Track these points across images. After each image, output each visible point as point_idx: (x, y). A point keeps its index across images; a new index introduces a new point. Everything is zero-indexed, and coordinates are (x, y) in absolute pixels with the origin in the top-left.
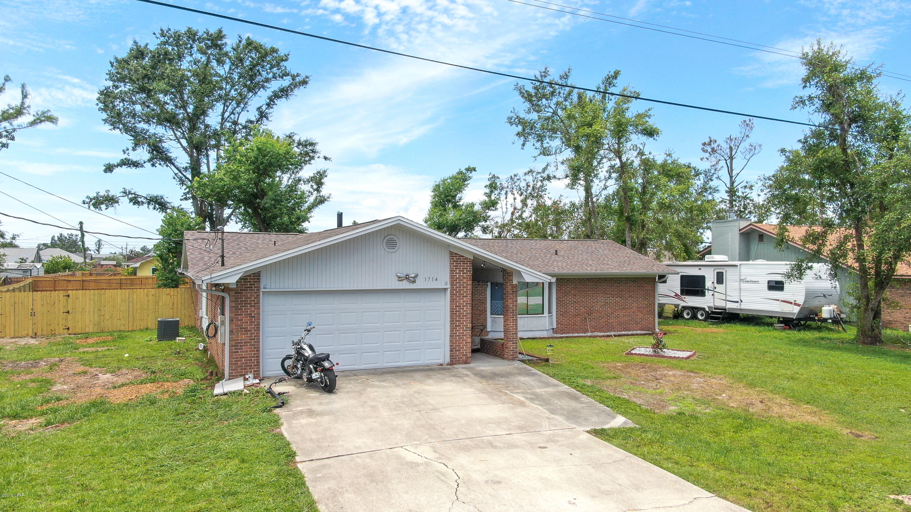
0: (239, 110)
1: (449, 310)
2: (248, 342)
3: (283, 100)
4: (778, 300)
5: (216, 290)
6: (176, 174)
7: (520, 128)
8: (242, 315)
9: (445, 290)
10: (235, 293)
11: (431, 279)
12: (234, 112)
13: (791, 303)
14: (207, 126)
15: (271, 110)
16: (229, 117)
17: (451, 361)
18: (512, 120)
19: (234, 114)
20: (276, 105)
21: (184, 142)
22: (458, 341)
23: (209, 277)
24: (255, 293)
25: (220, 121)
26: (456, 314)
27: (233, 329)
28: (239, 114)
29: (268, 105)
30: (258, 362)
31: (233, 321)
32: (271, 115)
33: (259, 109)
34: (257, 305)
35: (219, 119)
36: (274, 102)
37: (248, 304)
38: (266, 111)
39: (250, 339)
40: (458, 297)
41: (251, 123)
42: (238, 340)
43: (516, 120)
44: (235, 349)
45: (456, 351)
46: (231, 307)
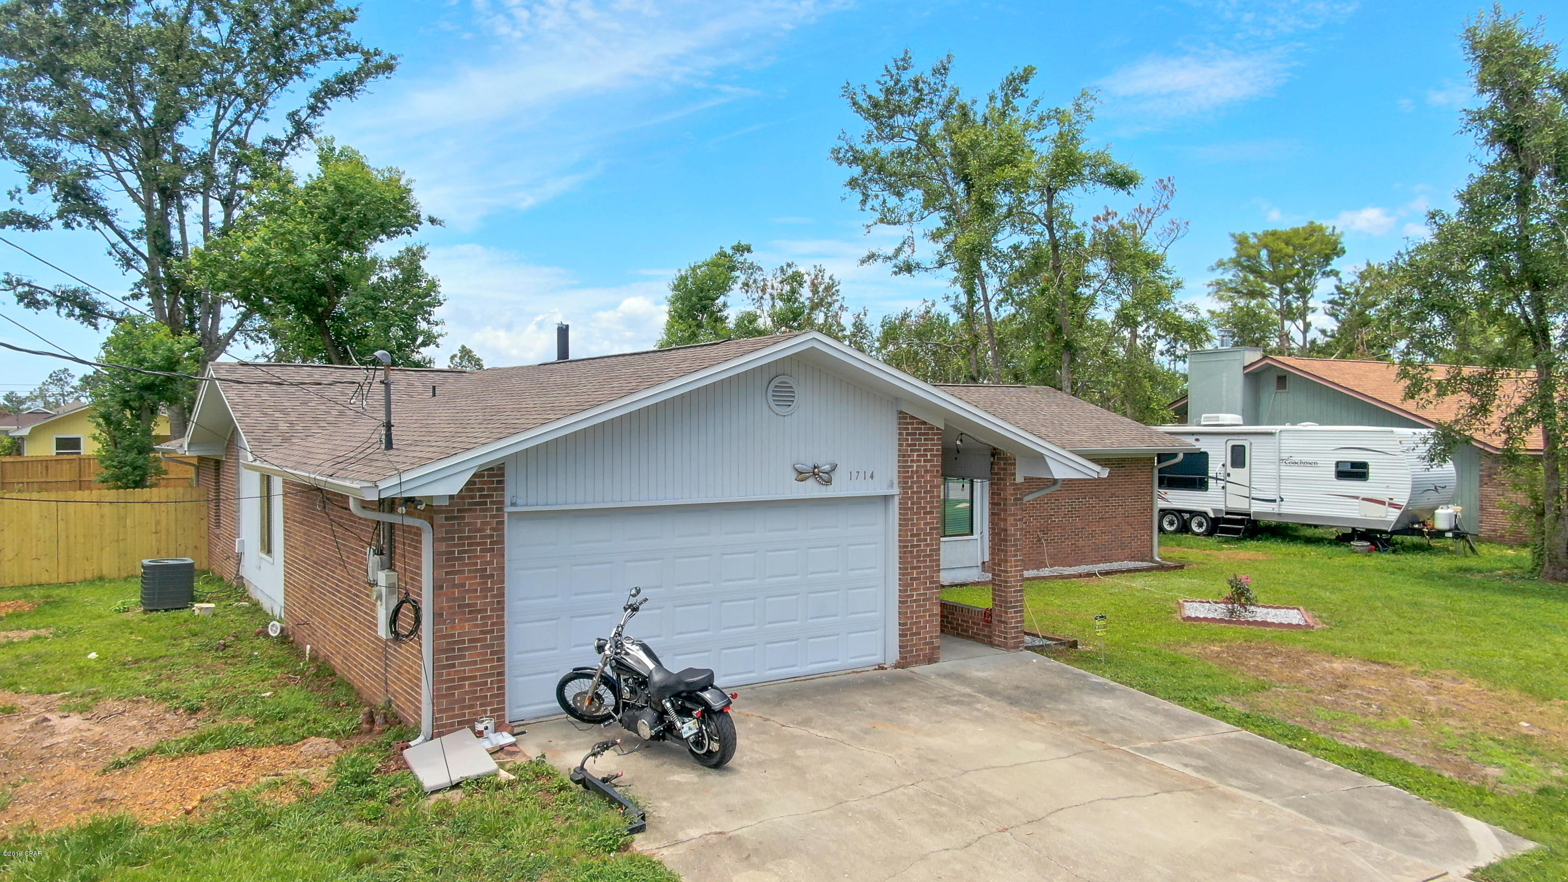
0: (249, 116)
1: (897, 544)
2: (478, 640)
3: (344, 99)
4: (1357, 498)
5: (408, 514)
6: (113, 246)
7: (857, 170)
8: (463, 572)
9: (886, 498)
10: (447, 519)
11: (862, 475)
12: (240, 120)
13: (1383, 503)
14: (179, 148)
15: (319, 120)
16: (228, 129)
17: (902, 658)
18: (841, 155)
19: (240, 124)
20: (329, 108)
21: (133, 181)
22: (915, 612)
23: (395, 481)
24: (493, 517)
25: (210, 137)
26: (912, 552)
27: (442, 608)
28: (250, 125)
29: (313, 109)
30: (502, 688)
31: (442, 587)
32: (318, 129)
33: (292, 116)
34: (497, 545)
35: (208, 134)
36: (325, 103)
37: (478, 544)
38: (309, 120)
39: (482, 632)
40: (916, 514)
41: (274, 144)
42: (453, 635)
43: (849, 155)
44: (448, 659)
45: (912, 634)
46: (436, 554)
